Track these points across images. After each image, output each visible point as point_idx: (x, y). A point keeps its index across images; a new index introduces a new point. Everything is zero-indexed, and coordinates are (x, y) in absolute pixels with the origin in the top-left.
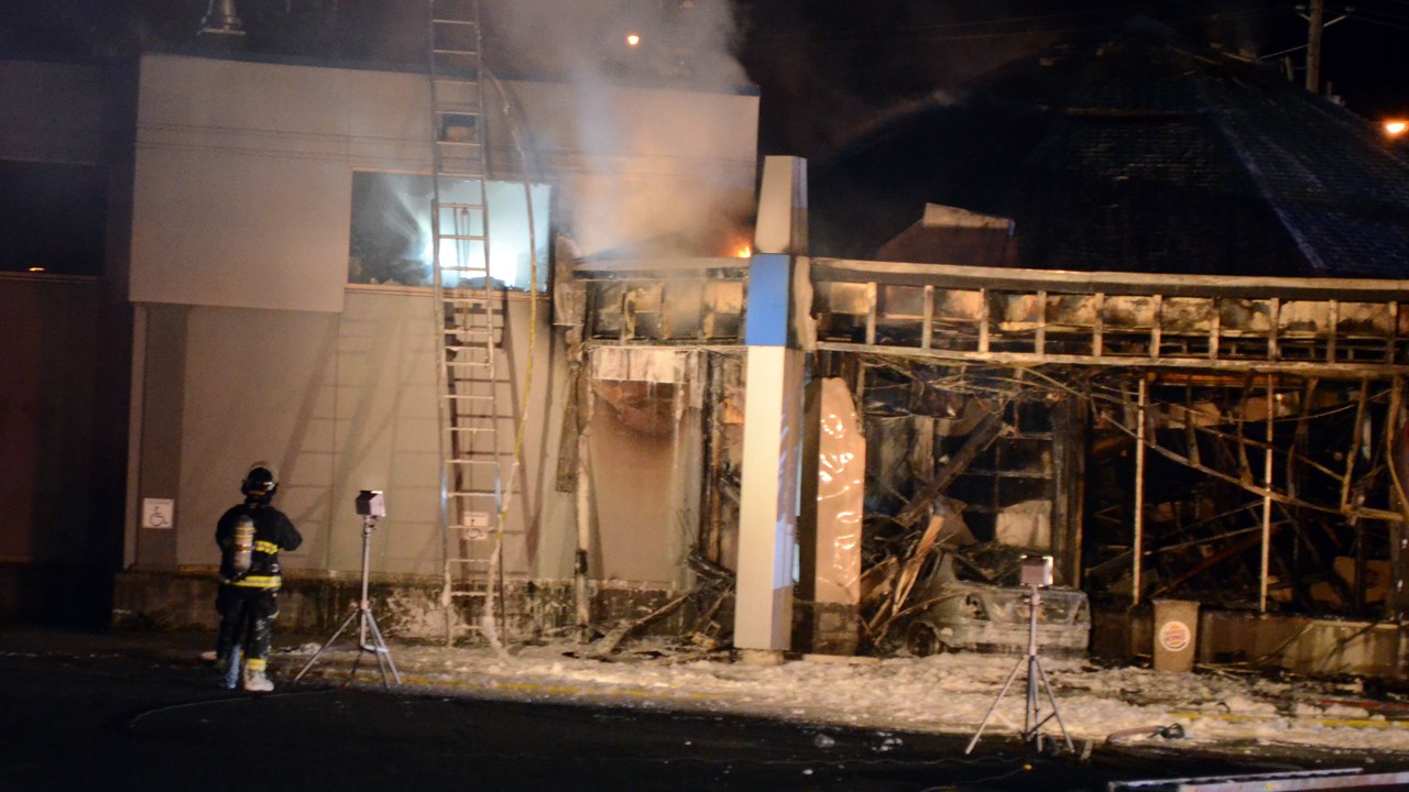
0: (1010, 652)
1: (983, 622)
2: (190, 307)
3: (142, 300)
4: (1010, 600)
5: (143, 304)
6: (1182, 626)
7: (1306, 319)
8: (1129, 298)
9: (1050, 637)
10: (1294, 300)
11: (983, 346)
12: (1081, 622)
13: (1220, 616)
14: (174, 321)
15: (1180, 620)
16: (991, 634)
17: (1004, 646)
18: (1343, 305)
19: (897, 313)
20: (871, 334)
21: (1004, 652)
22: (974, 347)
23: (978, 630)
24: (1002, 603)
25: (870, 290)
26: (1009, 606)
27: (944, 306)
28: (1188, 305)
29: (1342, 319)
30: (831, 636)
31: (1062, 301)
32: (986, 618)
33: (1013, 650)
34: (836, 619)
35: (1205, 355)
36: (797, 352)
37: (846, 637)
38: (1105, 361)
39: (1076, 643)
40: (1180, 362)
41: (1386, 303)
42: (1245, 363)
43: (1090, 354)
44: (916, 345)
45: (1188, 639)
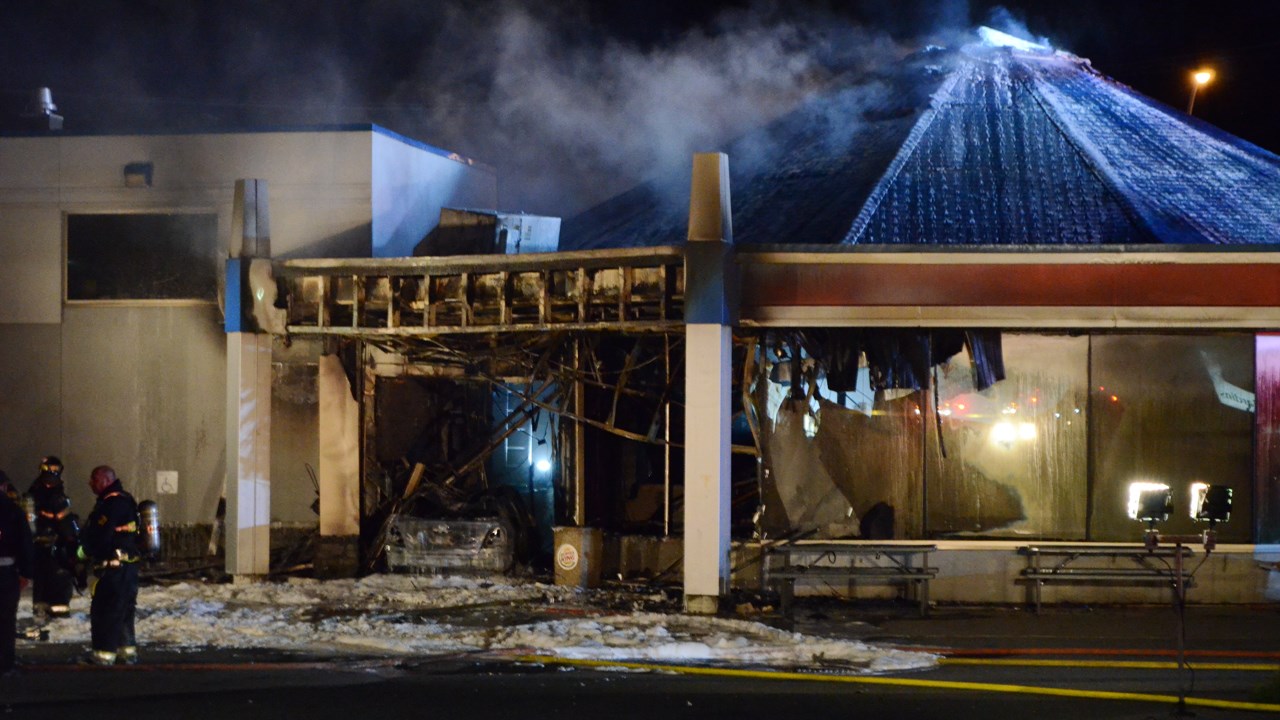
0: (421, 573)
1: (401, 549)
4: (422, 529)
6: (572, 549)
7: (611, 286)
8: (493, 276)
9: (462, 560)
10: (603, 269)
11: (390, 323)
12: (493, 547)
13: (633, 539)
15: (572, 544)
16: (408, 559)
17: (415, 568)
18: (638, 272)
19: (345, 299)
20: (321, 316)
21: (415, 572)
22: (385, 325)
23: (397, 555)
24: (415, 534)
25: (320, 282)
26: (421, 535)
27: (374, 292)
28: (531, 278)
29: (637, 282)
30: (334, 562)
31: (450, 281)
32: (403, 546)
33: (423, 570)
34: (337, 549)
35: (535, 320)
36: (261, 336)
37: (347, 563)
38: (470, 330)
39: (489, 564)
40: (519, 327)
41: (658, 266)
42: (563, 325)
43: (459, 325)
44: (350, 324)
45: (576, 559)
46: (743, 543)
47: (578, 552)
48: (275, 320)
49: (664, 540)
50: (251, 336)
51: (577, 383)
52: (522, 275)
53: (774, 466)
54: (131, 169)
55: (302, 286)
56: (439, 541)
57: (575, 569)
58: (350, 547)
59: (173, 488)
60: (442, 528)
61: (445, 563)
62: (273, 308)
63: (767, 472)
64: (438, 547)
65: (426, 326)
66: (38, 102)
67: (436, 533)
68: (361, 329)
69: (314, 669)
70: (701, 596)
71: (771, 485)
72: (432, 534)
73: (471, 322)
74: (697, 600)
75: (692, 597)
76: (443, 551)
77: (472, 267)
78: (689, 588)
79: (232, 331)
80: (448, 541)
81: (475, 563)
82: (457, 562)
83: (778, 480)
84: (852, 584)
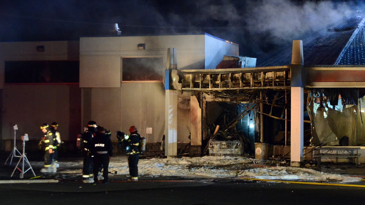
0: (218, 155)
1: (213, 149)
2: (92, 88)
3: (83, 87)
4: (219, 143)
5: (83, 88)
6: (260, 149)
7: (270, 77)
8: (238, 74)
9: (230, 152)
10: (268, 72)
11: (210, 87)
12: (238, 148)
13: (276, 146)
14: (89, 90)
15: (260, 148)
16: (215, 152)
18: (277, 72)
19: (198, 81)
20: (191, 85)
21: (217, 155)
22: (208, 88)
23: (212, 150)
24: (216, 144)
25: (191, 76)
26: (218, 145)
27: (206, 79)
28: (248, 75)
29: (278, 76)
30: (194, 152)
31: (226, 75)
32: (213, 148)
34: (195, 149)
35: (250, 86)
36: (175, 91)
37: (198, 152)
38: (232, 89)
39: (237, 153)
40: (245, 88)
41: (283, 71)
42: (257, 87)
43: (229, 87)
44: (199, 87)
45: (261, 152)
46: (307, 147)
47: (262, 150)
48: (178, 86)
49: (285, 146)
50: (172, 90)
51: (261, 103)
52: (246, 74)
53: (315, 126)
54: (140, 45)
55: (186, 77)
56: (223, 147)
57: (261, 154)
58: (199, 148)
59: (151, 133)
60: (224, 143)
61: (225, 153)
62: (178, 83)
63: (314, 127)
64: (223, 148)
65: (220, 88)
66: (114, 27)
67: (222, 144)
68: (202, 89)
69: (189, 182)
70: (295, 162)
71: (314, 131)
72: (221, 145)
73: (232, 87)
74: (294, 163)
75: (293, 162)
76: (224, 150)
77: (232, 71)
78: (292, 160)
79: (167, 89)
80: (226, 147)
81: (233, 153)
82: (228, 153)
83: (316, 130)
84: (337, 158)
